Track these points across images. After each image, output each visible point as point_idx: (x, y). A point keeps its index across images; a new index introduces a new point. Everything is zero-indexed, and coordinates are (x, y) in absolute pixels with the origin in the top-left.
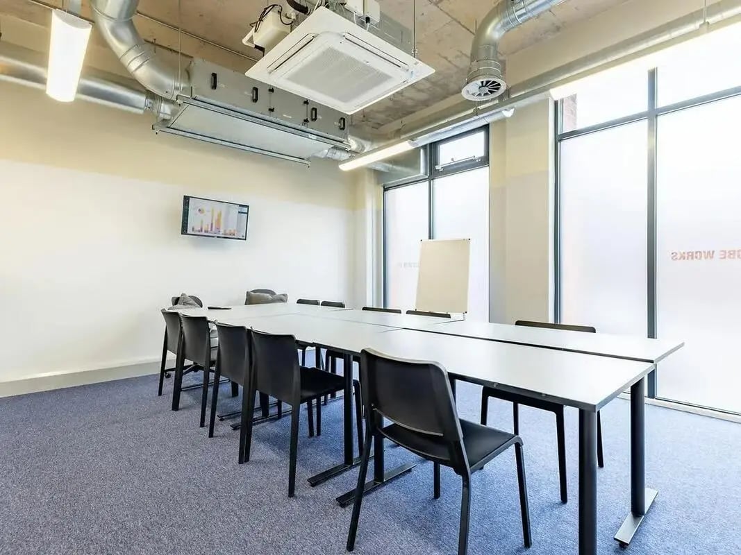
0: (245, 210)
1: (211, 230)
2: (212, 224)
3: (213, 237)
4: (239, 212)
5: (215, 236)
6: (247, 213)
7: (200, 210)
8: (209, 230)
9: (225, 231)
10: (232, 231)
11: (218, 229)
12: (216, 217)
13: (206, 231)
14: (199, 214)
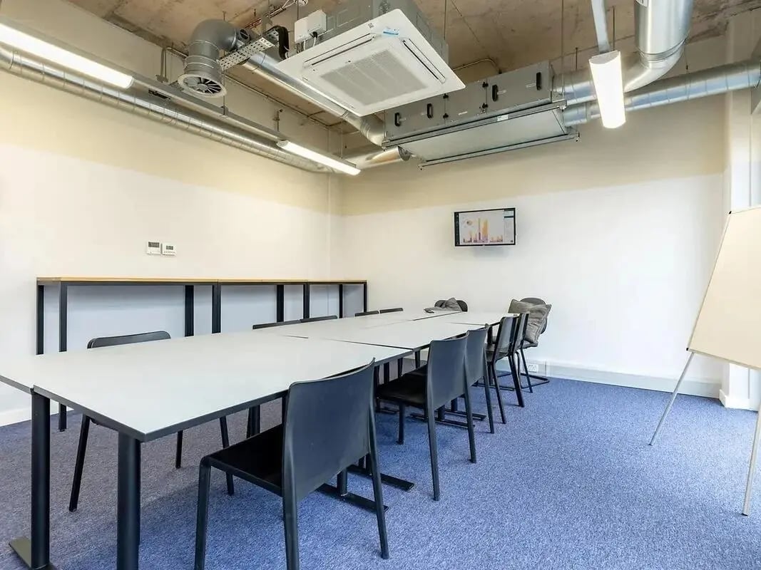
0: (511, 213)
1: (480, 239)
2: (480, 234)
3: (481, 245)
4: (505, 217)
5: (483, 244)
6: (514, 217)
7: (468, 223)
8: (478, 239)
9: (492, 238)
10: (500, 237)
11: (486, 237)
12: (482, 226)
13: (476, 241)
14: (467, 225)
